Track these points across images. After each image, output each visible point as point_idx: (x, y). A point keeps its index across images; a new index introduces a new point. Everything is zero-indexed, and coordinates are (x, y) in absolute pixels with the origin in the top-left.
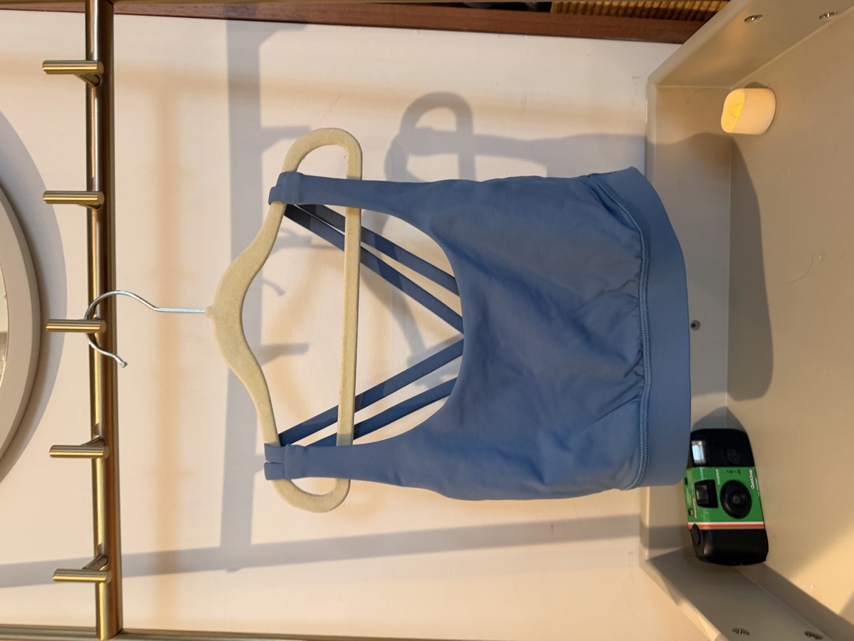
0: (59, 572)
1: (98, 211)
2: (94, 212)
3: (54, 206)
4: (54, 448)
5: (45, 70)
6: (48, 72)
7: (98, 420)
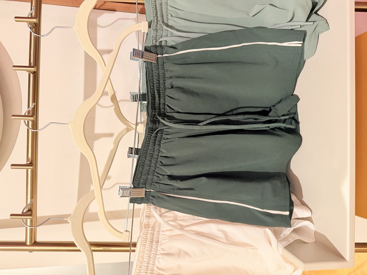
0: (12, 215)
1: (33, 75)
2: (32, 75)
3: (17, 71)
4: (12, 165)
5: (15, 20)
6: (16, 21)
7: (30, 156)
